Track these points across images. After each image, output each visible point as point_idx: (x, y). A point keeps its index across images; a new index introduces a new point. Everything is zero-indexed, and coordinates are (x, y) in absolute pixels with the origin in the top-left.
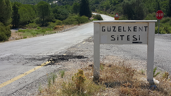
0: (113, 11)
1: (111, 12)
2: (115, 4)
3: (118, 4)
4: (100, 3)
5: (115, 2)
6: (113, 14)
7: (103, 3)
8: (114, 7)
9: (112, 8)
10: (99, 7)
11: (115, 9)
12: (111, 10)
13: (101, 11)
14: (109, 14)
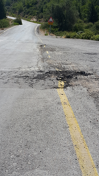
0: (27, 14)
1: (24, 15)
2: (28, 7)
3: (31, 6)
4: (12, 5)
5: (28, 4)
6: (27, 18)
7: (15, 5)
8: (28, 10)
9: (26, 11)
10: (10, 10)
11: (29, 12)
12: (25, 13)
13: (14, 14)
14: (23, 17)
